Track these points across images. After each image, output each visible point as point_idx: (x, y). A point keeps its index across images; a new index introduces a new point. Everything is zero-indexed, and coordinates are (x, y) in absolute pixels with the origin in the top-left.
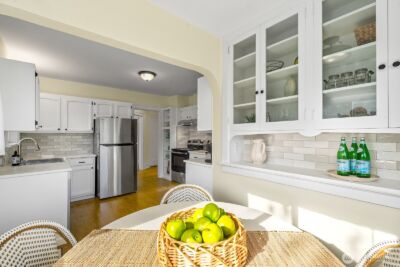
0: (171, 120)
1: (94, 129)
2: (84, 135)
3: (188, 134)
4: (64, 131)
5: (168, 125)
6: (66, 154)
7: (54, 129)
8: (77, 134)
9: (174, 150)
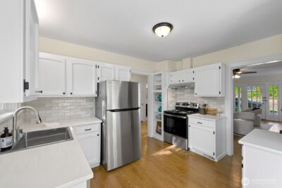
0: (162, 84)
1: (98, 92)
2: (88, 99)
3: (175, 97)
4: (69, 95)
5: (160, 89)
6: (71, 118)
7: (59, 93)
8: (82, 98)
9: (165, 112)
